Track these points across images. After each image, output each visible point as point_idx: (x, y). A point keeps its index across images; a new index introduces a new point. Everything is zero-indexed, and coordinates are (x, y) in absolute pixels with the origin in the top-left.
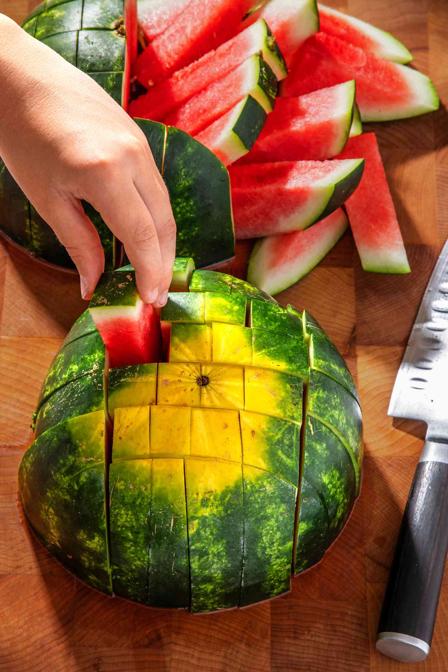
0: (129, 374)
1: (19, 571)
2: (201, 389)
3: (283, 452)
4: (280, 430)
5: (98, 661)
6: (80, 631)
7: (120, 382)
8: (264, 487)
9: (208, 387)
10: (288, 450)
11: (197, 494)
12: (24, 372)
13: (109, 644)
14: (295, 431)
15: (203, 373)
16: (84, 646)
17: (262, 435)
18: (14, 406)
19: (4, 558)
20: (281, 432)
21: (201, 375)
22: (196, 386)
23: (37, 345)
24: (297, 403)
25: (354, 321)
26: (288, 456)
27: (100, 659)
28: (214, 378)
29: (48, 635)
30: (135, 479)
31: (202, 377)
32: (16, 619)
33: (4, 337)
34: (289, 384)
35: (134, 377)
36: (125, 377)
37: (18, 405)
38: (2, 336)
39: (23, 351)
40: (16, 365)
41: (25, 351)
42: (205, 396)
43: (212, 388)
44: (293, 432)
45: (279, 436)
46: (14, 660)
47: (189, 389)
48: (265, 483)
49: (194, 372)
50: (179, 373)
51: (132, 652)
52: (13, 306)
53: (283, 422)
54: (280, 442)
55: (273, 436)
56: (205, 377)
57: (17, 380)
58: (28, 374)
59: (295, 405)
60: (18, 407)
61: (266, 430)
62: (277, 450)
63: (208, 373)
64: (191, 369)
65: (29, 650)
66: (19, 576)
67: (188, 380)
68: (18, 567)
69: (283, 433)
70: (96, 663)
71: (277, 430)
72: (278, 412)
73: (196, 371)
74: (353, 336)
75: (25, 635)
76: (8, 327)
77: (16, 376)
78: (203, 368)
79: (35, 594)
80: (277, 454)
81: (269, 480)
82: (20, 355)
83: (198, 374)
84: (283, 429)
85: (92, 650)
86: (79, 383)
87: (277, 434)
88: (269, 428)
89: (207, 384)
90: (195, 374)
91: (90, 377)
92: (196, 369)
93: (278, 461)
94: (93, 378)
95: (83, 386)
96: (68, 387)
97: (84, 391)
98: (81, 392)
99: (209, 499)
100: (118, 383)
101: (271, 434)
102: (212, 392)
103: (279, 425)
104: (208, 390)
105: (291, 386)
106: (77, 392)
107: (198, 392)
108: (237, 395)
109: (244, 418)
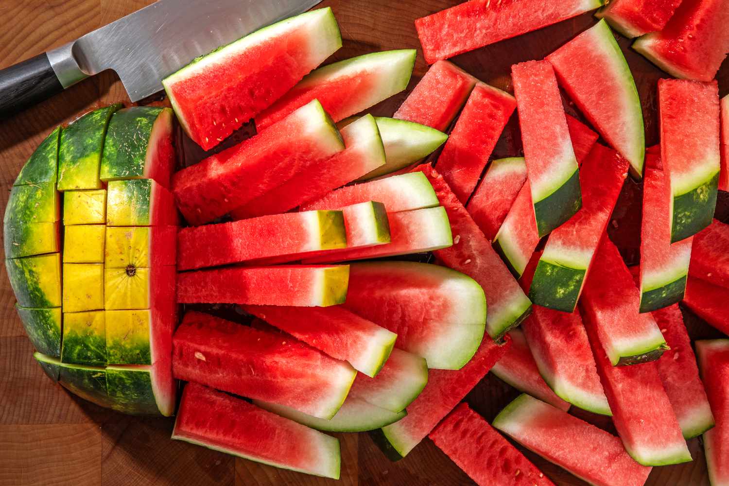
0: (140, 198)
2: (122, 268)
3: (80, 350)
4: (97, 348)
8: (51, 329)
9: (125, 275)
10: (83, 354)
11: (35, 266)
14: (100, 361)
15: (138, 270)
17: (89, 332)
20: (95, 349)
21: (136, 268)
22: (126, 264)
24: (123, 360)
26: (78, 354)
28: (133, 282)
30: (41, 208)
31: (135, 270)
34: (140, 352)
36: (138, 195)
42: (115, 273)
43: (123, 279)
45: (93, 348)
47: (122, 257)
48: (53, 329)
50: (137, 248)
53: (104, 351)
54: (87, 348)
55: (90, 342)
56: (135, 272)
59: (121, 357)
61: (94, 335)
63: (139, 275)
64: (142, 259)
67: (131, 256)
71: (97, 345)
72: (110, 343)
80: (78, 345)
81: (56, 334)
83: (137, 264)
84: (98, 351)
86: (141, 152)
87: (92, 345)
88: (96, 338)
89: (128, 274)
90: (137, 262)
91: (140, 163)
92: (142, 264)
93: (72, 346)
94: (138, 166)
95: (135, 156)
96: (144, 141)
97: (130, 157)
98: (130, 155)
99: (34, 278)
100: (133, 188)
101: (91, 339)
102: (120, 279)
103: (100, 347)
104: (121, 275)
105: (138, 354)
106: (132, 151)
107: (120, 265)
108: (117, 302)
109: (99, 315)
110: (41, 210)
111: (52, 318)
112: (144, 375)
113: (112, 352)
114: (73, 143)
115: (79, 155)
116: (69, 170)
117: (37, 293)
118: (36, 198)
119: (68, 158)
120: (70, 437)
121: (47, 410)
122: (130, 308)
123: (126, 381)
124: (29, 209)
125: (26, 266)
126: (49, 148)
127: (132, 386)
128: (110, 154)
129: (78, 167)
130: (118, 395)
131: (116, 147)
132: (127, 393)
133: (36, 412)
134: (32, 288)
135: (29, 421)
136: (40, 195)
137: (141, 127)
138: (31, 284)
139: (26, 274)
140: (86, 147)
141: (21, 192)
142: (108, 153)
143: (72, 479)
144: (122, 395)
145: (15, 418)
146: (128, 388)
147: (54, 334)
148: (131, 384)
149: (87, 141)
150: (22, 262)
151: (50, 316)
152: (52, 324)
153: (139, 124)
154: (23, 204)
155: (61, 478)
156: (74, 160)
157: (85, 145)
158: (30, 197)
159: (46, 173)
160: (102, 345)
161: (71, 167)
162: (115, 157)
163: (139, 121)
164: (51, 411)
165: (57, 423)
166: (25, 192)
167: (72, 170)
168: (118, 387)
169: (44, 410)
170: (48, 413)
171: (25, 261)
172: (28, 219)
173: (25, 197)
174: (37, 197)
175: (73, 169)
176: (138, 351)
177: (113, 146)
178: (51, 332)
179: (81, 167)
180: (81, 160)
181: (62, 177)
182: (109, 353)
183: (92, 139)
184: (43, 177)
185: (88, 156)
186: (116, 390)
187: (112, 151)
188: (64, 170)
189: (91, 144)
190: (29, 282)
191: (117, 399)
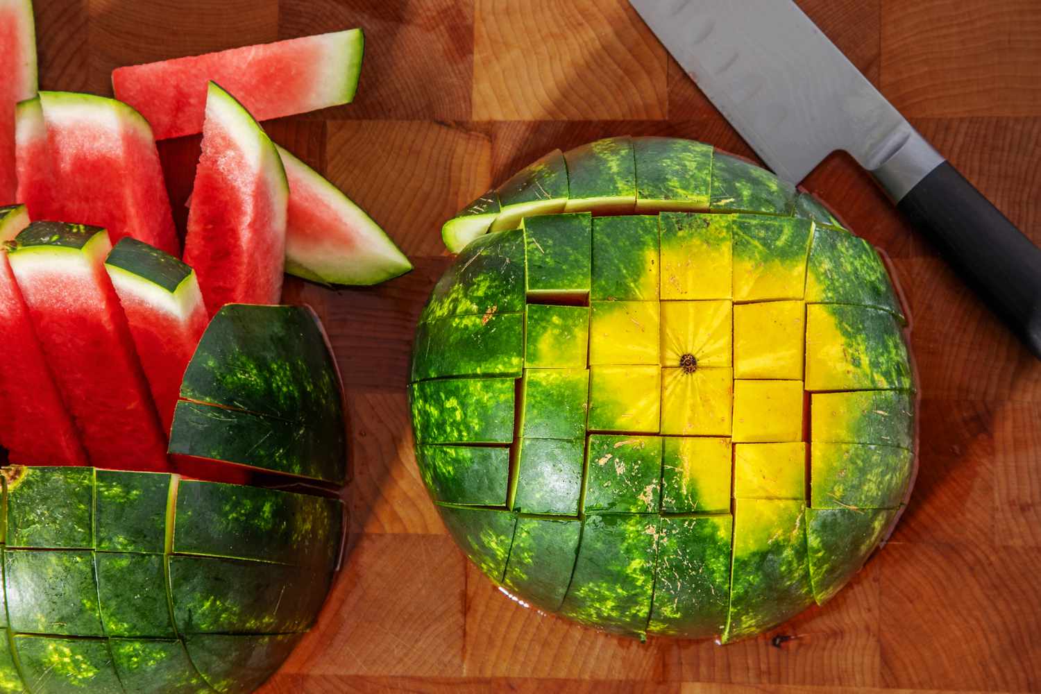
0: (677, 482)
1: (874, 627)
2: (702, 368)
3: (777, 239)
4: (748, 243)
5: (1015, 505)
6: (968, 533)
7: (687, 495)
8: (826, 271)
9: (697, 357)
10: (773, 232)
11: (848, 372)
12: (529, 637)
13: (988, 489)
14: (744, 220)
15: (677, 363)
16: (993, 526)
17: (762, 269)
18: (591, 648)
19: (854, 651)
20: (752, 242)
21: (679, 367)
22: (698, 374)
23: (479, 618)
24: (705, 221)
25: (426, 123)
26: (781, 232)
27: (1012, 503)
28: (683, 346)
29: (977, 580)
30: (836, 469)
31: (682, 365)
32: (953, 626)
33: (465, 671)
34: (677, 232)
35: (681, 473)
36: (680, 488)
37: (588, 643)
38: (462, 673)
39: (491, 641)
40: (516, 648)
41: (490, 637)
42: (713, 360)
43: (700, 349)
44: (744, 223)
45: (756, 243)
46: (1019, 627)
48: (822, 270)
49: (676, 377)
51: (1000, 457)
52: (406, 660)
53: (736, 237)
54: (765, 242)
55: (760, 253)
56: (682, 361)
57: (543, 646)
58: (532, 630)
59: (708, 224)
60: (592, 643)
61: (753, 263)
62: (776, 247)
63: (675, 356)
64: (671, 382)
65: (1001, 605)
66: (883, 627)
67: (690, 387)
68: (868, 629)
69: (751, 237)
70: (1018, 507)
71: (749, 246)
72: (726, 248)
73: (674, 375)
74: (453, 124)
75: (977, 613)
76: (446, 666)
77: (538, 648)
78: (668, 363)
79: (911, 602)
80: (782, 248)
81: (817, 264)
82: (498, 643)
83: (679, 372)
84: (747, 237)
85: (999, 516)
86: (666, 558)
87: (756, 247)
88: (750, 258)
89: (694, 358)
90: (679, 377)
91: (666, 539)
92: (671, 374)
93: (791, 246)
94: (669, 535)
95: (675, 552)
96: (662, 577)
97: (684, 550)
98: (684, 555)
99: (852, 354)
100: (688, 499)
101: (757, 256)
102: (706, 350)
103: (743, 244)
104: (703, 357)
105: (680, 229)
106: (681, 561)
107: (708, 372)
108: (710, 312)
109: (743, 295)
110: (835, 464)
111: (823, 287)
112: (646, 193)
113: (724, 233)
114: (782, 578)
115: (770, 557)
116: (785, 533)
117: (849, 329)
118: (844, 484)
119: (788, 553)
120: (930, 96)
121: (968, 139)
122: (690, 303)
123: (677, 184)
124: (856, 468)
125: (866, 375)
126: (826, 567)
127: (669, 177)
128: (717, 558)
129: (769, 537)
130: (694, 165)
131: (708, 569)
132: (677, 167)
133: (985, 136)
134: (859, 338)
135: (997, 122)
136: (836, 488)
137: (671, 600)
138: (859, 344)
139: (868, 362)
140: (758, 569)
141: (873, 498)
142: (721, 559)
143: (927, 31)
144: (687, 163)
145: (1019, 127)
146: (676, 173)
147: (820, 263)
148: (670, 180)
149: (757, 579)
150: (873, 381)
151: (824, 291)
152: (822, 278)
153: (675, 606)
154: (869, 477)
155: (944, 32)
156: (777, 548)
157: (760, 573)
158: (858, 487)
159: (824, 525)
160: (739, 248)
161: (782, 538)
162: (708, 552)
163: (676, 612)
164: (960, 139)
165: (951, 119)
166: (866, 496)
167: (780, 532)
168: (692, 176)
169: (974, 139)
170: (966, 134)
171: (867, 384)
172: (859, 452)
173: (866, 488)
174: (842, 487)
175: (778, 534)
176: (680, 233)
177: (714, 572)
178: (827, 265)
179: (764, 535)
180: (765, 548)
181: (798, 521)
182: (728, 232)
183: (750, 584)
184: (829, 519)
185: (754, 554)
186: (696, 171)
187: (714, 563)
188: (795, 532)
189: (749, 574)
190: (862, 348)
191: (698, 159)
